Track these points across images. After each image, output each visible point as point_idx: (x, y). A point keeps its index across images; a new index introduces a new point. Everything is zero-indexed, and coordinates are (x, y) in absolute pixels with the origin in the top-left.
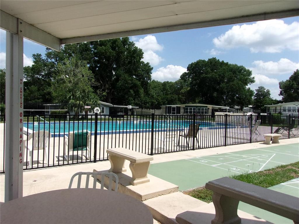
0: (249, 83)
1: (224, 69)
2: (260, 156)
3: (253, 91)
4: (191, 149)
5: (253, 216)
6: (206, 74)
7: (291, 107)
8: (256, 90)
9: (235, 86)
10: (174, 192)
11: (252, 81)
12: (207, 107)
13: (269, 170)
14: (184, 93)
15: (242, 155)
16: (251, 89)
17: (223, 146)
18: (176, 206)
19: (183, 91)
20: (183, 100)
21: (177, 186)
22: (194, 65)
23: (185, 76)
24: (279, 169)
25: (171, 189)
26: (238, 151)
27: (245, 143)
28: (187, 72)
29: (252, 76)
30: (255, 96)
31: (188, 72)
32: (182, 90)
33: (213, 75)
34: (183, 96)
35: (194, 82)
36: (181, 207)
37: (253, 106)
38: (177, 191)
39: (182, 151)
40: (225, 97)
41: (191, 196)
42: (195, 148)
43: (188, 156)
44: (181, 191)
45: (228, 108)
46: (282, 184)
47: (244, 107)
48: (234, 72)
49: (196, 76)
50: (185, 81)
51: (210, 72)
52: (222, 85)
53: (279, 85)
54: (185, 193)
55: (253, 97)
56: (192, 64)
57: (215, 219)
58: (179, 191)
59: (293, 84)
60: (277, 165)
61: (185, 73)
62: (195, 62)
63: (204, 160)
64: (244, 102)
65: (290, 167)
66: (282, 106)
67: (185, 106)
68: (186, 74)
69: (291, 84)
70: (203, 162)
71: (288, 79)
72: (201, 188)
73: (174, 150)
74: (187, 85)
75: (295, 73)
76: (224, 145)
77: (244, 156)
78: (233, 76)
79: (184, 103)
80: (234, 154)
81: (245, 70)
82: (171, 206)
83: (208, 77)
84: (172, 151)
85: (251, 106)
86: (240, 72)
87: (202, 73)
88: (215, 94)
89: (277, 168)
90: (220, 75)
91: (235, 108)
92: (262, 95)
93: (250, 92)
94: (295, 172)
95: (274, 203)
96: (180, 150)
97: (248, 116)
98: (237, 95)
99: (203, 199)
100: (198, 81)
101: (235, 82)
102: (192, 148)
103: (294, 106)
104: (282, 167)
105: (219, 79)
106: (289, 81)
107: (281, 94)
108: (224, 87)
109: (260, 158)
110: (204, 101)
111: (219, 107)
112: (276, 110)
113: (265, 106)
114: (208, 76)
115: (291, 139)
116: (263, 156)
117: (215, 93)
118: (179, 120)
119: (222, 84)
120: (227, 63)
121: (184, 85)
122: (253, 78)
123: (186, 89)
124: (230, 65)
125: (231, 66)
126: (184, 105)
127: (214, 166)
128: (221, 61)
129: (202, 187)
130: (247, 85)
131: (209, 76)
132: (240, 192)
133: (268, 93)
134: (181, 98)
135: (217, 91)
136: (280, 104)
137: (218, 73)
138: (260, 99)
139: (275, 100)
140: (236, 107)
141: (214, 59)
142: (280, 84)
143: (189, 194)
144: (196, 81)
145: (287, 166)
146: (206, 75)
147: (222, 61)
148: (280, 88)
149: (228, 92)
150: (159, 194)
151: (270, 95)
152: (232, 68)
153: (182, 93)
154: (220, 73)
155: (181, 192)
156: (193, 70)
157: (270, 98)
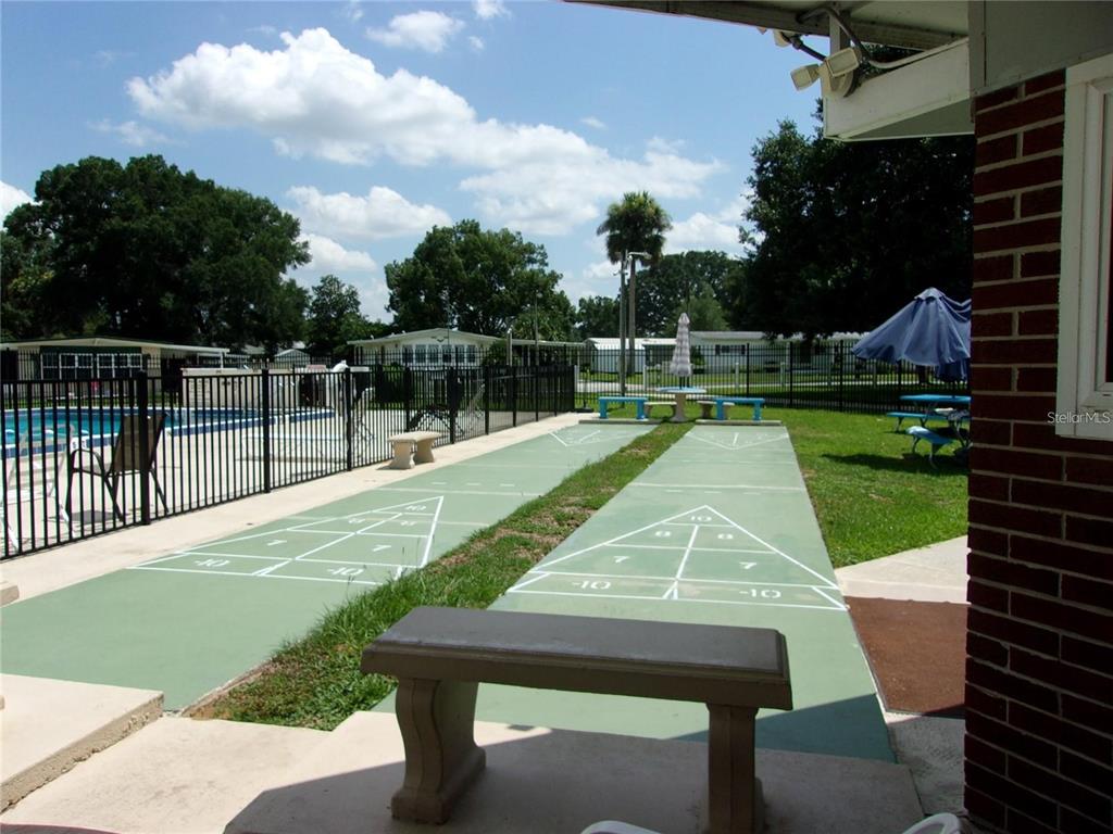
0: (290, 263)
1: (201, 205)
2: (402, 509)
3: (306, 292)
4: (135, 524)
5: (505, 725)
6: (125, 219)
7: (424, 346)
8: (313, 288)
9: (244, 273)
10: (144, 724)
11: (304, 258)
12: (139, 349)
13: (453, 553)
14: (28, 294)
15: (346, 517)
16: (300, 284)
17: (260, 492)
18: (184, 787)
19: (19, 283)
20: (23, 325)
21: (156, 694)
22: (67, 178)
23: (29, 220)
24: (480, 546)
25: (133, 712)
26: (323, 504)
27: (331, 474)
28: (33, 203)
29: (300, 239)
30: (312, 311)
31: (40, 203)
32: (15, 281)
33: (152, 222)
34: (22, 306)
35: (72, 247)
36: (210, 783)
37: (307, 345)
38: (157, 719)
39: (94, 535)
40: (205, 314)
41: (229, 719)
42: (152, 516)
43: (132, 552)
44: (176, 712)
45: (222, 351)
46: (511, 590)
47: (280, 349)
48: (240, 221)
49: (79, 223)
50: (28, 242)
51: (142, 210)
52: (194, 265)
53: (385, 275)
54: (197, 713)
55: (305, 314)
56: (58, 171)
57: (405, 787)
58: (165, 714)
59: (425, 273)
60: (469, 533)
61: (27, 207)
62: (72, 165)
63: (215, 558)
64: (277, 330)
65: (503, 533)
66: (399, 341)
67: (41, 347)
68: (29, 213)
69: (419, 274)
70: (211, 568)
71: (411, 256)
72: (255, 672)
73: (58, 536)
74: (40, 261)
75: (430, 238)
76: (263, 488)
77: (352, 519)
78: (235, 235)
79: (29, 335)
80: (314, 519)
81: (276, 215)
82: (159, 794)
83: (133, 229)
84: (50, 542)
85: (301, 345)
86: (258, 219)
87: (107, 214)
88: (168, 301)
89: (472, 540)
90: (182, 227)
91: (245, 354)
92: (334, 305)
93: (298, 295)
94: (525, 544)
95: (644, 663)
96: (86, 533)
97: (338, 373)
98: (252, 306)
99: (284, 717)
100: (89, 243)
101: (241, 258)
102: (138, 519)
103: (435, 342)
104: (484, 535)
105: (178, 242)
106: (415, 263)
107: (393, 305)
108: (203, 273)
109: (404, 518)
110: (119, 328)
111: (189, 352)
112: (383, 354)
113: (349, 343)
114: (133, 226)
115: (458, 446)
116: (411, 511)
117: (168, 294)
118: (23, 410)
119: (195, 263)
120: (209, 181)
121: (22, 257)
122: (306, 245)
123: (36, 275)
124: (221, 190)
125: (224, 196)
126: (34, 345)
127: (264, 573)
128: (184, 171)
129: (256, 667)
130: (284, 272)
131: (140, 225)
132: (514, 653)
133: (352, 299)
134: (16, 317)
135: (175, 286)
136: (393, 335)
137: (176, 217)
138: (329, 319)
139: (377, 325)
140: (250, 350)
141: (154, 162)
142: (389, 270)
143: (216, 716)
144: (83, 246)
145: (493, 529)
146: (125, 224)
147: (188, 170)
148: (390, 286)
149: (219, 294)
150: (78, 754)
151: (360, 307)
152: (230, 203)
153: (16, 294)
154: (184, 220)
155: (177, 715)
156: (63, 195)
157: (359, 317)
